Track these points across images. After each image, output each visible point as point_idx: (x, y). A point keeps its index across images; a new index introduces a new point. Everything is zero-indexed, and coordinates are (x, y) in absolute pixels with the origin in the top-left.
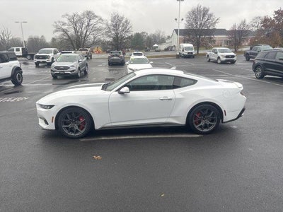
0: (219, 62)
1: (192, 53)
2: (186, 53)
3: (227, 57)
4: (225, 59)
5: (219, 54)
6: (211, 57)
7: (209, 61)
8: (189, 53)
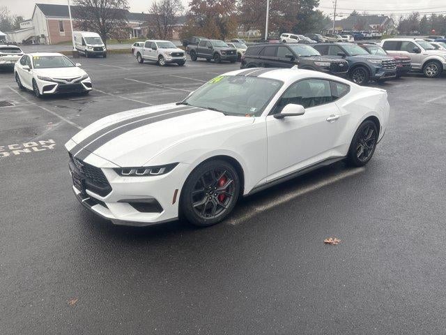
0: (162, 63)
1: (101, 49)
2: (89, 48)
3: (174, 54)
4: (171, 58)
5: (161, 51)
6: (144, 56)
7: (142, 62)
8: (95, 49)
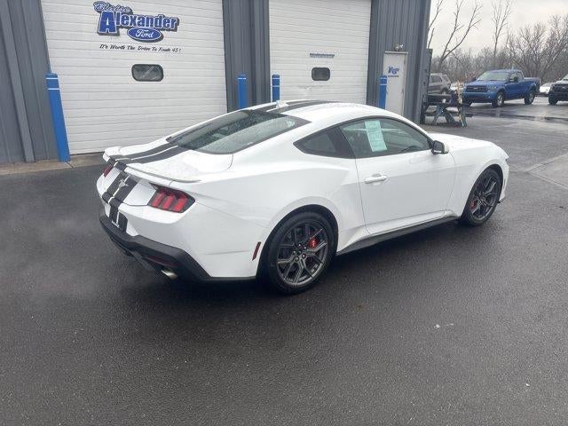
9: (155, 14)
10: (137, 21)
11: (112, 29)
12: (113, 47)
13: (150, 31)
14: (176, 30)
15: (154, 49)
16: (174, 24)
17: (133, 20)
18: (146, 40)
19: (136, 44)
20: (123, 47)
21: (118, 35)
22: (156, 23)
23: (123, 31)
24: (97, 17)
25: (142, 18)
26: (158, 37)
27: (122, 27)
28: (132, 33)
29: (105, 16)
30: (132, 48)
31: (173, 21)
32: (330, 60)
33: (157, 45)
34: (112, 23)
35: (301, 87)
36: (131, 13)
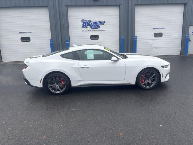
9: (98, 21)
10: (92, 23)
11: (86, 26)
12: (85, 31)
13: (96, 26)
14: (104, 25)
15: (97, 31)
16: (103, 23)
17: (91, 23)
18: (95, 28)
19: (92, 30)
20: (88, 31)
21: (87, 28)
22: (98, 23)
23: (89, 27)
24: (82, 23)
25: (94, 23)
26: (98, 27)
27: (88, 26)
28: (91, 27)
29: (84, 23)
30: (91, 31)
31: (103, 22)
32: (163, 30)
33: (98, 29)
34: (86, 25)
35: (149, 40)
36: (91, 21)
